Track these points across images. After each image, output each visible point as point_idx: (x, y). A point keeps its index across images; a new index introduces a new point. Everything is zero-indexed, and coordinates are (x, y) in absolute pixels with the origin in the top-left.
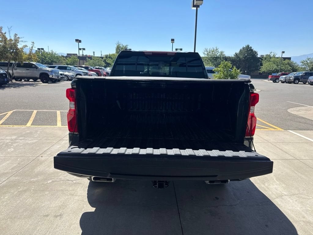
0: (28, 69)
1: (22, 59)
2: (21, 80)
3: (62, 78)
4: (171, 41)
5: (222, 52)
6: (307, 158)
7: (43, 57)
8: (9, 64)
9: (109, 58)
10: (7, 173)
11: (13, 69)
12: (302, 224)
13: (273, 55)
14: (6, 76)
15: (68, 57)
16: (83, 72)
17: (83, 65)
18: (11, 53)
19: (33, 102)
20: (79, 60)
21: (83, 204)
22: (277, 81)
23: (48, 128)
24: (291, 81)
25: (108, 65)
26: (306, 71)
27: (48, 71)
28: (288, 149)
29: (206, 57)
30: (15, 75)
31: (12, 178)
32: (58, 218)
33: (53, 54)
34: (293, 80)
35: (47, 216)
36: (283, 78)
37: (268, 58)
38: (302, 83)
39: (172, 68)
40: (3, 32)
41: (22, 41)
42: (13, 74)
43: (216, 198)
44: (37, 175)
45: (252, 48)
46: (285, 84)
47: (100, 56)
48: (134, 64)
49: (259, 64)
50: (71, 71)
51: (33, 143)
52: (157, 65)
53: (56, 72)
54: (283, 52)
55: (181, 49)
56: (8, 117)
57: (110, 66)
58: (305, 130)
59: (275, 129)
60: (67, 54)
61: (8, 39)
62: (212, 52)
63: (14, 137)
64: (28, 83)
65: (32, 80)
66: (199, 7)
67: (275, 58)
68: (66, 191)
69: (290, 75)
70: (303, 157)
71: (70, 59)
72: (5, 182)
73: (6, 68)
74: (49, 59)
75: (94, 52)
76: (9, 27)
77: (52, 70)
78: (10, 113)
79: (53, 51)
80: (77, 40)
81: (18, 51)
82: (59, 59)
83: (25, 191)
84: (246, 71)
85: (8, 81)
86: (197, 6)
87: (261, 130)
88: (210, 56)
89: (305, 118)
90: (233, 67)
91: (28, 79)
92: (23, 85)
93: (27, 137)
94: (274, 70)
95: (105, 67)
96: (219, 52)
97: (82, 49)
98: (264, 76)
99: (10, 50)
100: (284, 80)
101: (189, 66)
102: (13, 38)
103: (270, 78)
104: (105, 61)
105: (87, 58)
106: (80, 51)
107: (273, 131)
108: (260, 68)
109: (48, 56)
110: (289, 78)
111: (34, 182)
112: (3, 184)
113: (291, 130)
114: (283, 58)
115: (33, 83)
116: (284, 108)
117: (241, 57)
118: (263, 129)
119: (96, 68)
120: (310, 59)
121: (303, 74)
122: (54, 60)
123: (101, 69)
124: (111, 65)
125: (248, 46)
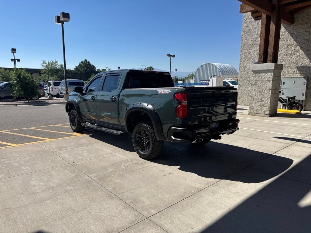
96: (58, 65)
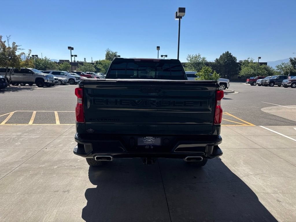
0: (25, 74)
1: (20, 65)
2: (17, 85)
3: (56, 82)
4: (156, 49)
5: (204, 58)
6: (273, 147)
7: (37, 63)
8: (7, 69)
9: (100, 64)
10: (18, 161)
11: (11, 75)
12: (262, 194)
13: (251, 61)
14: (5, 81)
15: (61, 63)
16: (75, 77)
17: (75, 70)
18: (9, 60)
19: (32, 104)
20: (72, 66)
21: (86, 183)
22: (255, 84)
23: (48, 126)
24: (267, 83)
25: (98, 70)
26: (281, 75)
27: (43, 76)
28: (258, 141)
29: (189, 63)
30: (13, 80)
31: (23, 165)
32: (67, 193)
33: (47, 60)
34: (269, 83)
35: (57, 191)
36: (259, 81)
37: (246, 63)
38: (277, 86)
39: (157, 72)
40: (3, 40)
41: (20, 49)
42: (10, 79)
43: (194, 177)
44: (44, 163)
45: (232, 54)
46: (262, 87)
47: (91, 62)
48: (124, 69)
49: (238, 69)
50: (64, 76)
51: (37, 138)
52: (145, 70)
53: (51, 77)
54: (260, 58)
55: (166, 56)
56: (10, 117)
57: (100, 72)
58: (274, 125)
59: (249, 124)
60: (60, 60)
61: (7, 47)
62: (195, 58)
63: (19, 134)
64: (25, 87)
65: (28, 85)
66: (182, 18)
67: (252, 63)
68: (70, 173)
69: (266, 79)
70: (269, 147)
71: (63, 65)
72: (18, 168)
73: (5, 73)
74: (42, 65)
75: (85, 59)
76: (8, 36)
77: (47, 75)
78: (12, 113)
79: (47, 57)
80: (69, 48)
81: (16, 58)
82: (52, 65)
83: (36, 174)
84: (226, 76)
85: (6, 86)
86: (180, 17)
87: (236, 125)
88: (193, 62)
89: (276, 116)
90: (213, 71)
91: (24, 83)
92: (21, 89)
93: (30, 133)
94: (252, 74)
95: (96, 72)
97: (74, 56)
98: (242, 80)
99: (8, 57)
100: (261, 83)
101: (172, 71)
102: (11, 46)
103: (248, 81)
104: (95, 67)
105: (79, 64)
106: (72, 57)
107: (246, 126)
108: (239, 72)
109: (42, 62)
110: (265, 81)
111: (43, 168)
112: (16, 169)
113: (262, 125)
114: (259, 63)
115: (29, 87)
116: (258, 108)
117: (222, 62)
118: (237, 125)
119: (87, 73)
120: (284, 64)
121: (278, 78)
122: (47, 66)
123: (92, 74)
124: (101, 70)
125: (228, 52)
